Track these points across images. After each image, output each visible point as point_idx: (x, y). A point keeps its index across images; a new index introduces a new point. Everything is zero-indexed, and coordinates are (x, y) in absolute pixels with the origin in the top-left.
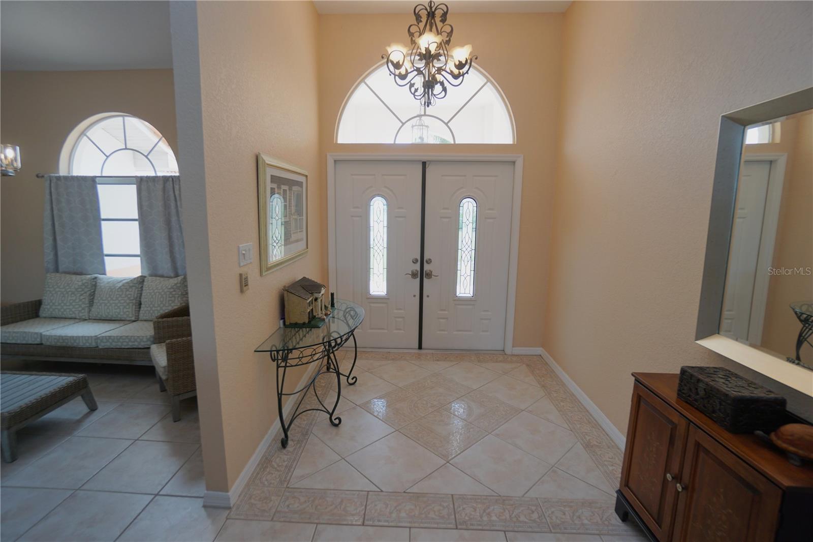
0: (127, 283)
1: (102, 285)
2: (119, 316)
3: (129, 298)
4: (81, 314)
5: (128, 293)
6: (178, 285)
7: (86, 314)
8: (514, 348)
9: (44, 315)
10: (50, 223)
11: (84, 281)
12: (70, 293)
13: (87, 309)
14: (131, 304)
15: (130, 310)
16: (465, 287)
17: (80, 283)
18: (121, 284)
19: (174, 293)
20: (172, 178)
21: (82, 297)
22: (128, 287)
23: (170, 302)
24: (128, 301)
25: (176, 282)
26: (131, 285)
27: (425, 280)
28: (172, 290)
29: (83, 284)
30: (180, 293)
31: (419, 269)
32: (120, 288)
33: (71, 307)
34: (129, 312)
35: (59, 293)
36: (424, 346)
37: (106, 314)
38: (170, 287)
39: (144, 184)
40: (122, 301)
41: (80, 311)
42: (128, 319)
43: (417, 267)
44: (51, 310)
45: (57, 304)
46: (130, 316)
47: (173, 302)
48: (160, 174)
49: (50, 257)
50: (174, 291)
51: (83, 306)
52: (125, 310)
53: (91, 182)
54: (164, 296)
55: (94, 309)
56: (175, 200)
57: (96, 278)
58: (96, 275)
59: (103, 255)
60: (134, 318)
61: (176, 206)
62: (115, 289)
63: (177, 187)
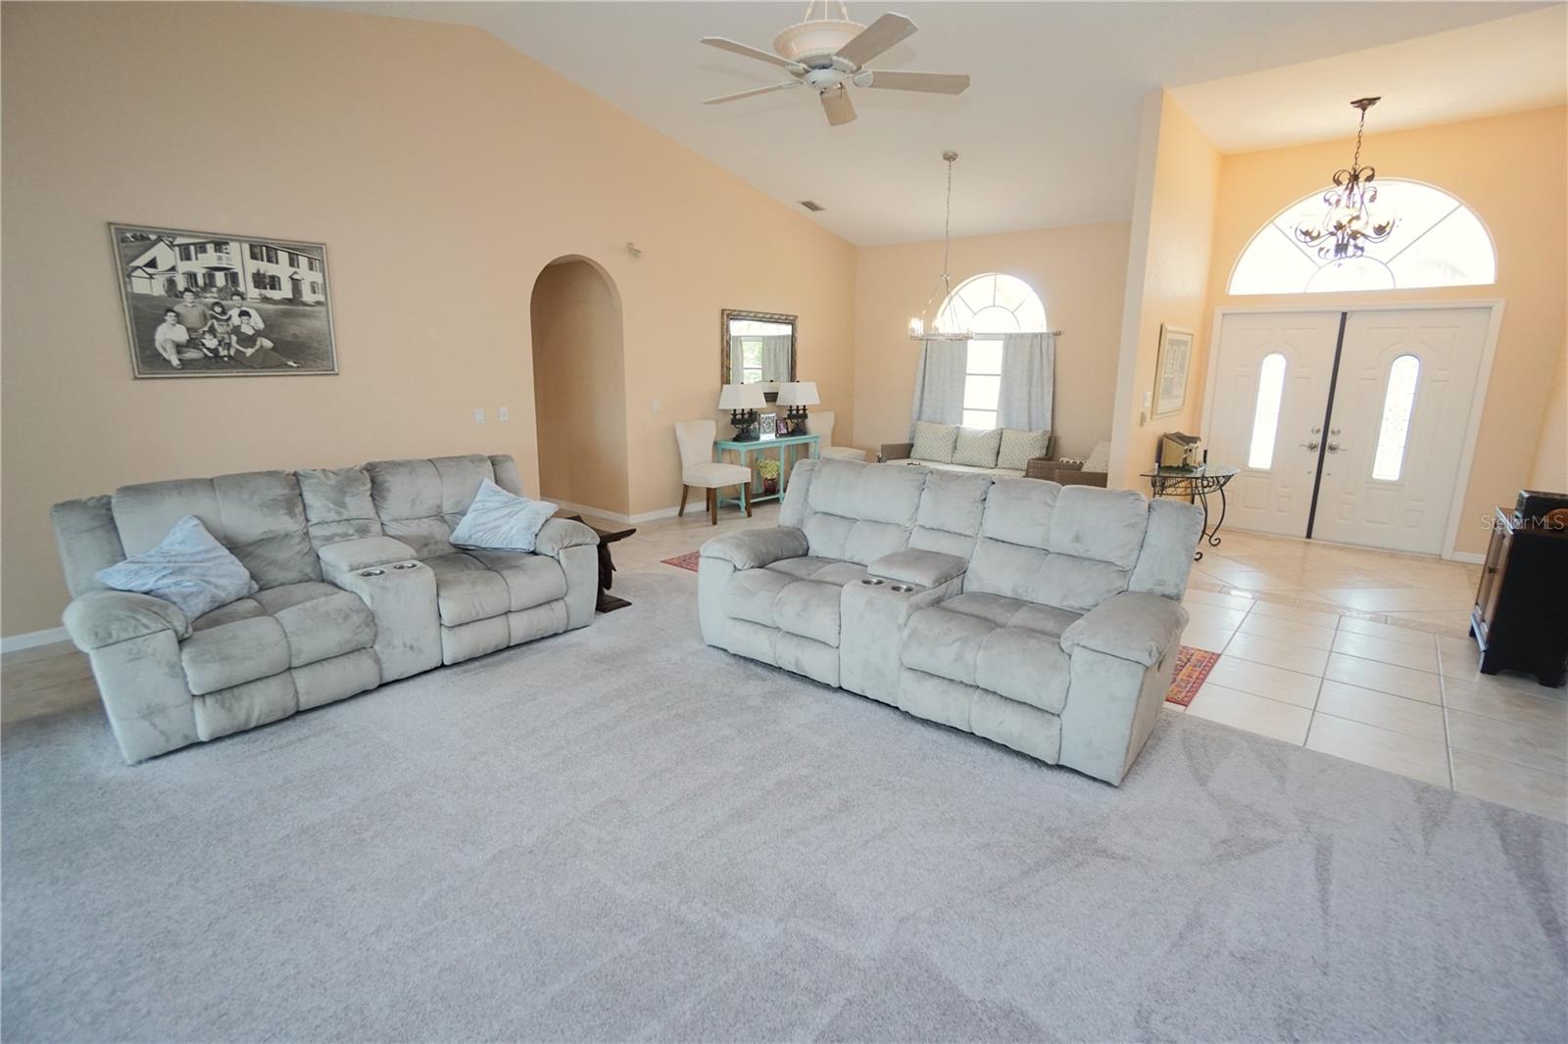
0: (988, 433)
1: (965, 434)
2: (980, 463)
3: (989, 447)
4: (945, 460)
5: (988, 442)
6: (1041, 437)
7: (949, 460)
8: (1456, 553)
9: (915, 457)
10: (921, 377)
11: (950, 430)
12: (938, 439)
13: (950, 455)
14: (991, 453)
15: (990, 457)
16: (1388, 465)
17: (947, 431)
18: (983, 435)
19: (1034, 444)
20: (1041, 334)
21: (948, 443)
22: (990, 438)
23: (1031, 453)
24: (989, 450)
25: (1036, 435)
26: (992, 435)
27: (1327, 454)
28: (1034, 441)
29: (949, 432)
30: (1039, 445)
31: (1320, 441)
32: (982, 438)
33: (938, 450)
34: (991, 459)
35: (929, 439)
36: (1313, 534)
37: (969, 460)
38: (1030, 439)
39: (1012, 342)
40: (984, 450)
41: (945, 456)
42: (987, 467)
43: (1318, 439)
44: (922, 453)
45: (936, 448)
46: (990, 464)
48: (1024, 330)
49: (916, 407)
50: (1036, 442)
51: (948, 450)
52: (985, 456)
53: (962, 340)
54: (1026, 447)
55: (958, 456)
56: (1041, 356)
57: (958, 428)
58: (958, 425)
59: (963, 409)
60: (992, 466)
61: (1042, 362)
62: (979, 439)
63: (1044, 344)
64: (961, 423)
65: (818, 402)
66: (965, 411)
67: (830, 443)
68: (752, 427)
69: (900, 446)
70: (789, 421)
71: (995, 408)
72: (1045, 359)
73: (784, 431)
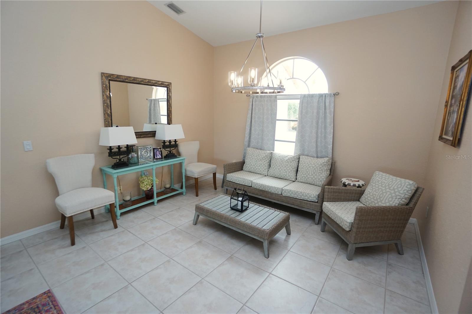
0: (291, 158)
1: (276, 157)
2: (286, 177)
3: (291, 167)
4: (264, 173)
5: (291, 164)
6: (325, 163)
7: (266, 173)
9: (246, 170)
10: (250, 121)
11: (266, 154)
12: (259, 160)
13: (267, 170)
14: (293, 171)
15: (292, 174)
17: (264, 155)
18: (287, 158)
19: (322, 168)
20: (325, 95)
21: (265, 163)
22: (291, 161)
23: (320, 174)
24: (291, 169)
25: (324, 161)
26: (293, 159)
28: (321, 166)
29: (266, 156)
30: (326, 169)
32: (287, 160)
33: (260, 168)
34: (292, 176)
35: (254, 159)
37: (279, 175)
38: (319, 164)
39: (305, 99)
40: (288, 169)
41: (263, 171)
42: (290, 179)
44: (250, 168)
45: (258, 166)
46: (292, 178)
47: (321, 174)
48: (312, 92)
49: (247, 139)
50: (322, 167)
51: (265, 168)
52: (289, 174)
53: (274, 98)
54: (316, 169)
55: (271, 170)
56: (325, 109)
57: (272, 153)
58: (272, 151)
59: (274, 140)
60: (294, 180)
61: (325, 113)
62: (284, 161)
63: (327, 101)
64: (274, 151)
65: (184, 138)
66: (275, 142)
67: (196, 159)
68: (130, 156)
69: (236, 164)
70: (163, 150)
71: (295, 141)
72: (328, 111)
73: (159, 156)
